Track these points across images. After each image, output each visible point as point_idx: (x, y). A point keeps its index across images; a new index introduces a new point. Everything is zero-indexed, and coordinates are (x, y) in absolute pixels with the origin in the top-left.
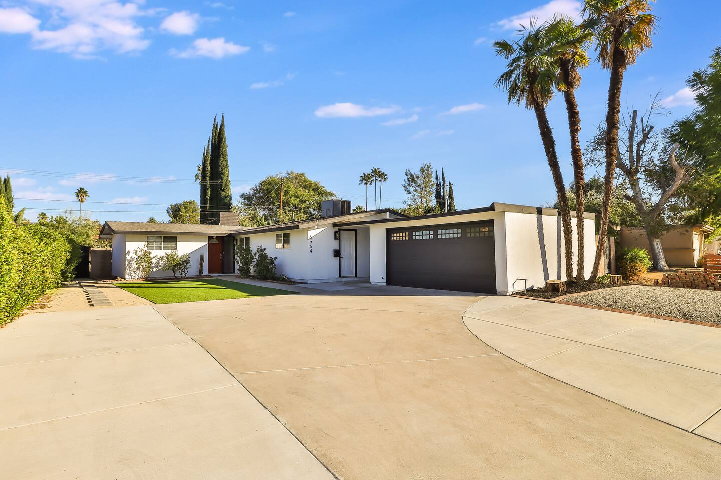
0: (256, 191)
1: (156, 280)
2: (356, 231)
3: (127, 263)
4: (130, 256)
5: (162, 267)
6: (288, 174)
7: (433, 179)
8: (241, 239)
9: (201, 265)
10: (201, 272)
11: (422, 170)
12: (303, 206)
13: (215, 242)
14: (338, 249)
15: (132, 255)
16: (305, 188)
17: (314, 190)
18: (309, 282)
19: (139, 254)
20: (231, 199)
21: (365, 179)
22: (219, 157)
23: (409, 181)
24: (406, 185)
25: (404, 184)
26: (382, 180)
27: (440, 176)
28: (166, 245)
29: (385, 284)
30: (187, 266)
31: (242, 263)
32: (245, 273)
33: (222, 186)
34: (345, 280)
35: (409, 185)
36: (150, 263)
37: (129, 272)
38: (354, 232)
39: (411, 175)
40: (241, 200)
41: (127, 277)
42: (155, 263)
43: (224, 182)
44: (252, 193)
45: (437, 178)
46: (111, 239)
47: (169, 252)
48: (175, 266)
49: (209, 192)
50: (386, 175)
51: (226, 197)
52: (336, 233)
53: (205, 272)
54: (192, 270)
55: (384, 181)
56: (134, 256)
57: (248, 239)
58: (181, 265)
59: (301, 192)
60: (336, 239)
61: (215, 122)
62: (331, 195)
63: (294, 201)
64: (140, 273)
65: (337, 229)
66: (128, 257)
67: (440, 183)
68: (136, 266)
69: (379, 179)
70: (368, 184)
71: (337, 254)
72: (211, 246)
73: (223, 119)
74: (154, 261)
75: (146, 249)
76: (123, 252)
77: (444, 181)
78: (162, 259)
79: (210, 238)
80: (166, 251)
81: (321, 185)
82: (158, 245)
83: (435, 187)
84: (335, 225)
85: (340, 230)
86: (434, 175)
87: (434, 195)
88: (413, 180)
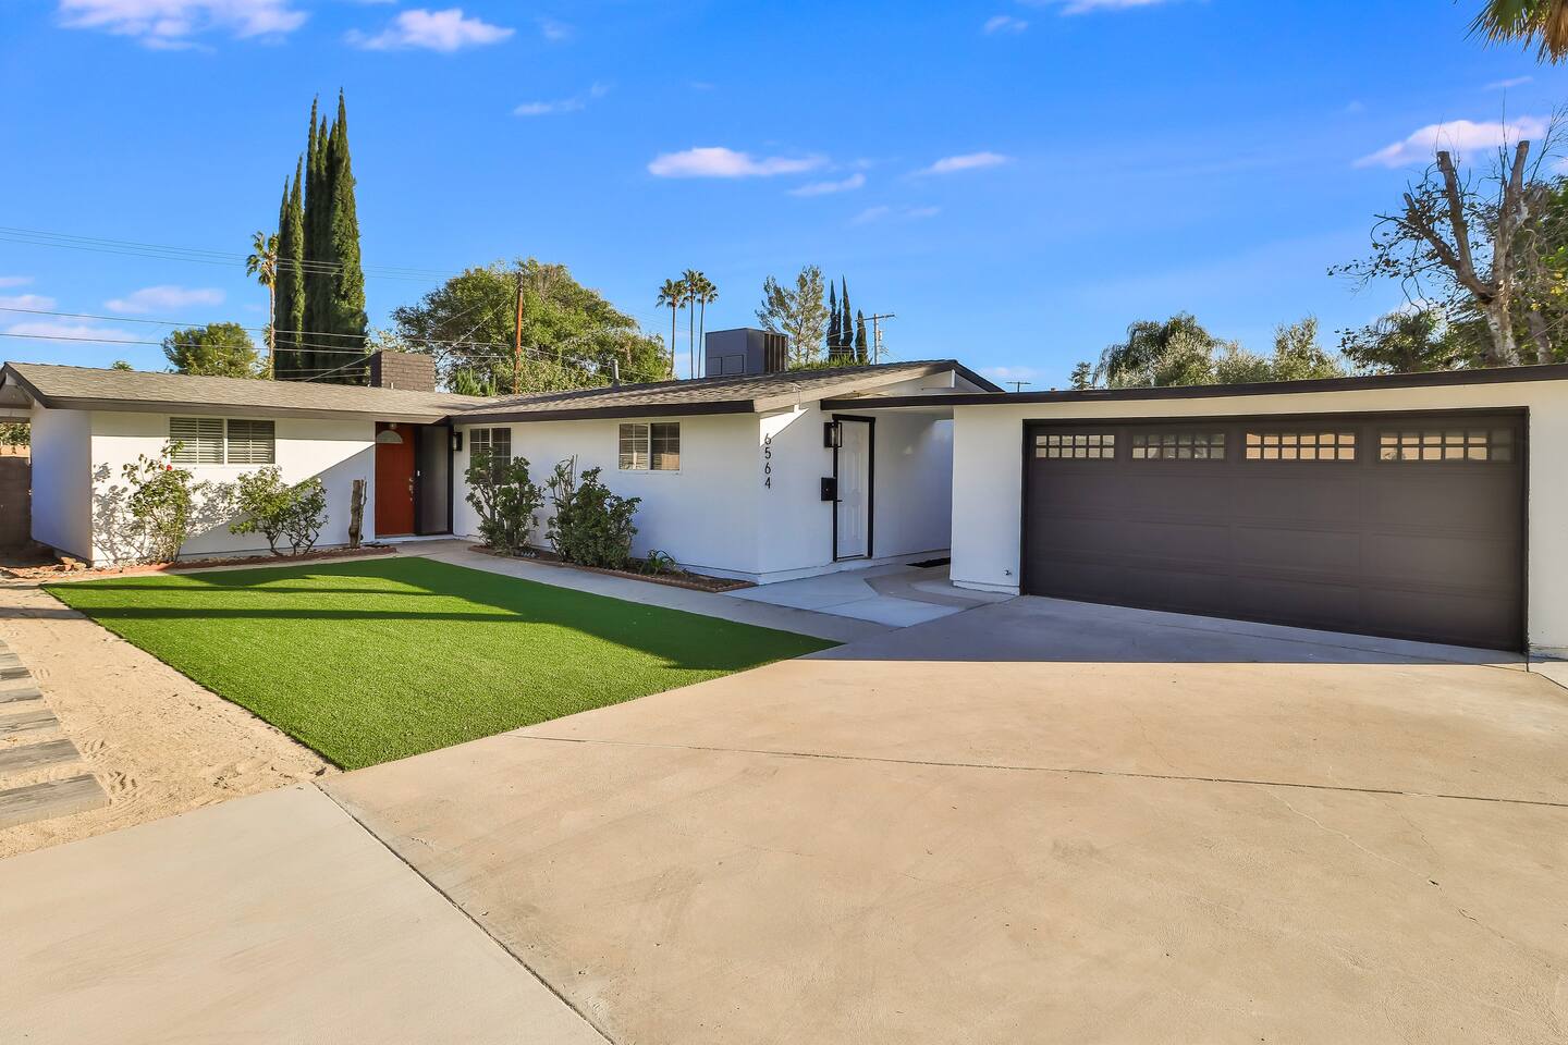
0: (437, 302)
1: (204, 564)
2: (871, 421)
3: (96, 508)
4: (109, 482)
5: (226, 519)
6: (522, 265)
7: (825, 302)
8: (474, 435)
9: (357, 511)
10: (355, 534)
11: (802, 282)
12: (561, 346)
13: (395, 439)
14: (832, 476)
15: (117, 479)
16: (566, 302)
17: (587, 309)
18: (761, 581)
19: (144, 477)
20: (365, 321)
21: (671, 292)
22: (329, 207)
23: (771, 303)
24: (766, 312)
25: (761, 309)
26: (706, 299)
27: (839, 297)
28: (239, 446)
29: (1017, 591)
30: (319, 518)
31: (493, 508)
32: (505, 536)
33: (339, 285)
34: (845, 566)
35: (770, 313)
36: (182, 506)
37: (104, 536)
38: (866, 426)
39: (778, 291)
40: (396, 326)
41: (98, 556)
42: (201, 505)
43: (346, 275)
44: (425, 307)
45: (833, 301)
46: (28, 421)
47: (252, 470)
48: (276, 519)
49: (301, 300)
50: (714, 288)
51: (353, 315)
52: (828, 427)
53: (368, 534)
54: (330, 531)
55: (710, 300)
56: (124, 482)
57: (503, 436)
58: (295, 513)
59: (557, 312)
60: (827, 444)
61: (314, 114)
62: (628, 323)
63: (540, 334)
64: (145, 541)
65: (828, 416)
66: (101, 488)
67: (840, 312)
68: (131, 517)
69: (699, 296)
70: (678, 304)
71: (829, 489)
72: (382, 450)
73: (341, 106)
74: (198, 499)
75: (166, 462)
76: (81, 470)
77: (847, 307)
78: (226, 492)
79: (382, 427)
80: (244, 469)
81: (602, 298)
82: (209, 446)
83: (827, 321)
84: (825, 404)
85: (836, 418)
86: (826, 294)
87: (825, 338)
88: (782, 303)
